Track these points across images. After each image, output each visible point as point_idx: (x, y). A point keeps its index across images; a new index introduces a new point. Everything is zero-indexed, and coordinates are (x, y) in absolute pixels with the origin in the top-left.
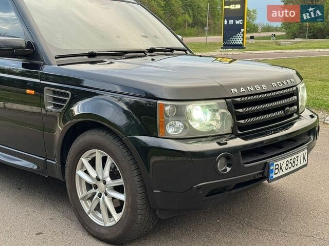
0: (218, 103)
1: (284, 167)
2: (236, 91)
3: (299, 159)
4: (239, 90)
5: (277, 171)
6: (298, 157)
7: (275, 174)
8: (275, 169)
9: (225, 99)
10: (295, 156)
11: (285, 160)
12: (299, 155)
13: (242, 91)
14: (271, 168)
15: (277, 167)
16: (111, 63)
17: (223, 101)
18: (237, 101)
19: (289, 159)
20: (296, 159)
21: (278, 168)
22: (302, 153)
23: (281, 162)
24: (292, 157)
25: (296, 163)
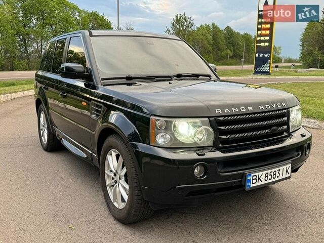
0: (201, 121)
1: (263, 178)
2: (220, 111)
3: (280, 172)
4: (223, 110)
5: (254, 181)
6: (279, 170)
7: (253, 183)
8: (253, 179)
9: (208, 117)
10: (276, 169)
11: (264, 173)
12: (281, 168)
13: (226, 111)
14: (248, 178)
15: (255, 177)
16: (140, 85)
17: (207, 119)
18: (220, 120)
19: (269, 172)
20: (277, 172)
21: (256, 179)
22: (285, 167)
23: (260, 174)
24: (273, 170)
25: (277, 175)
